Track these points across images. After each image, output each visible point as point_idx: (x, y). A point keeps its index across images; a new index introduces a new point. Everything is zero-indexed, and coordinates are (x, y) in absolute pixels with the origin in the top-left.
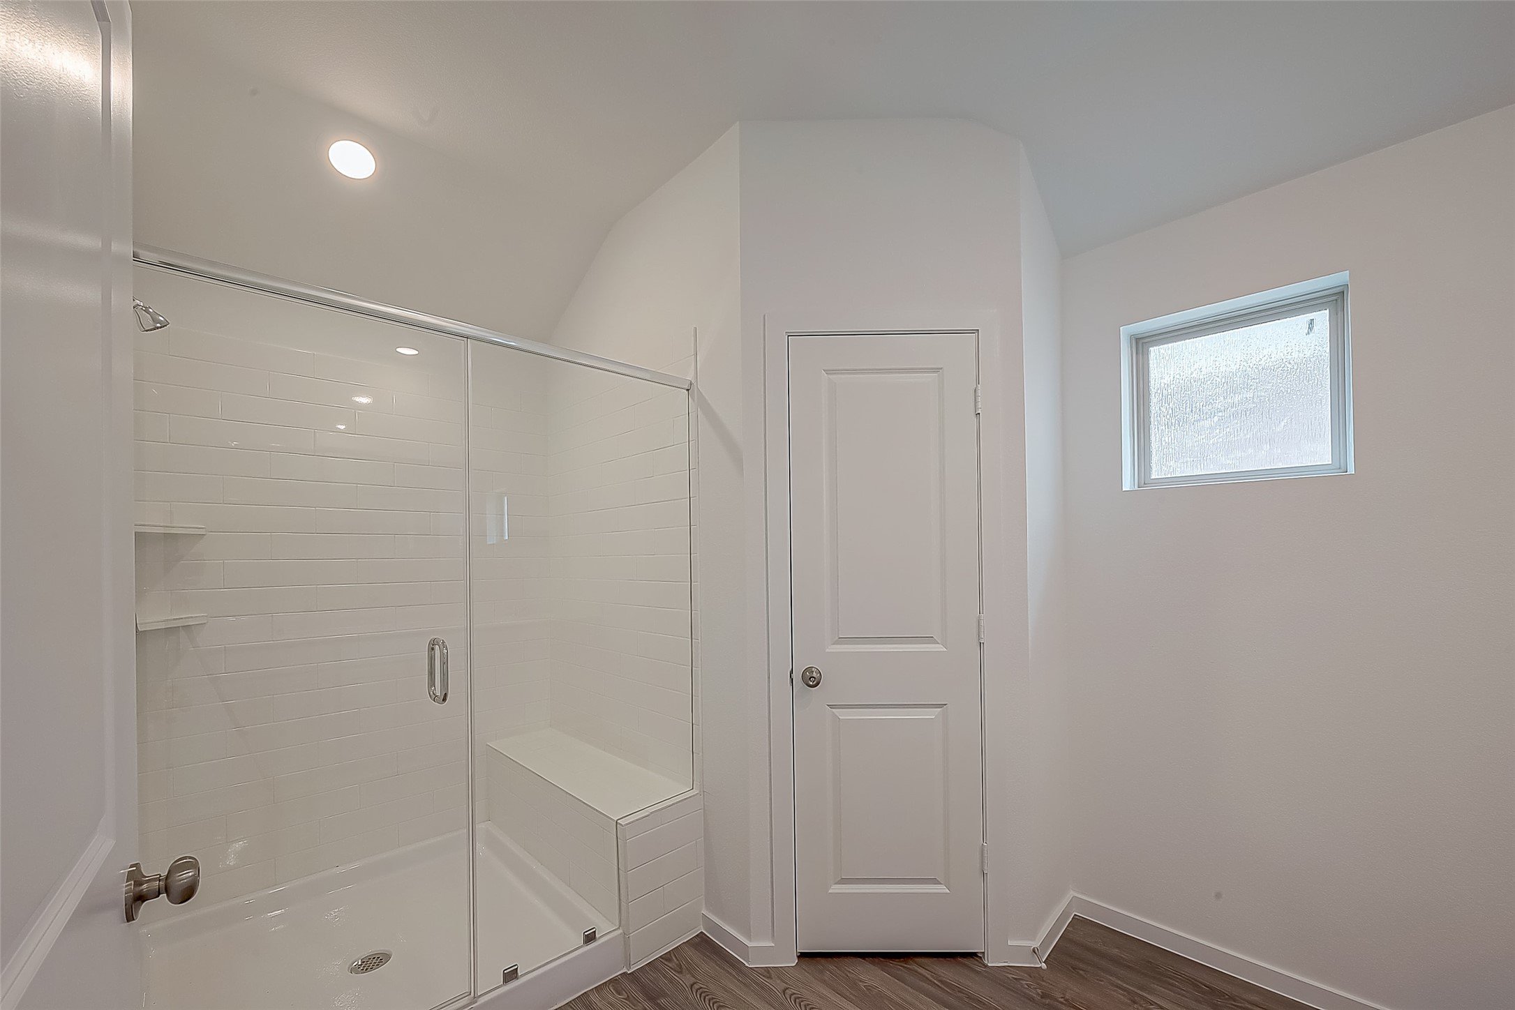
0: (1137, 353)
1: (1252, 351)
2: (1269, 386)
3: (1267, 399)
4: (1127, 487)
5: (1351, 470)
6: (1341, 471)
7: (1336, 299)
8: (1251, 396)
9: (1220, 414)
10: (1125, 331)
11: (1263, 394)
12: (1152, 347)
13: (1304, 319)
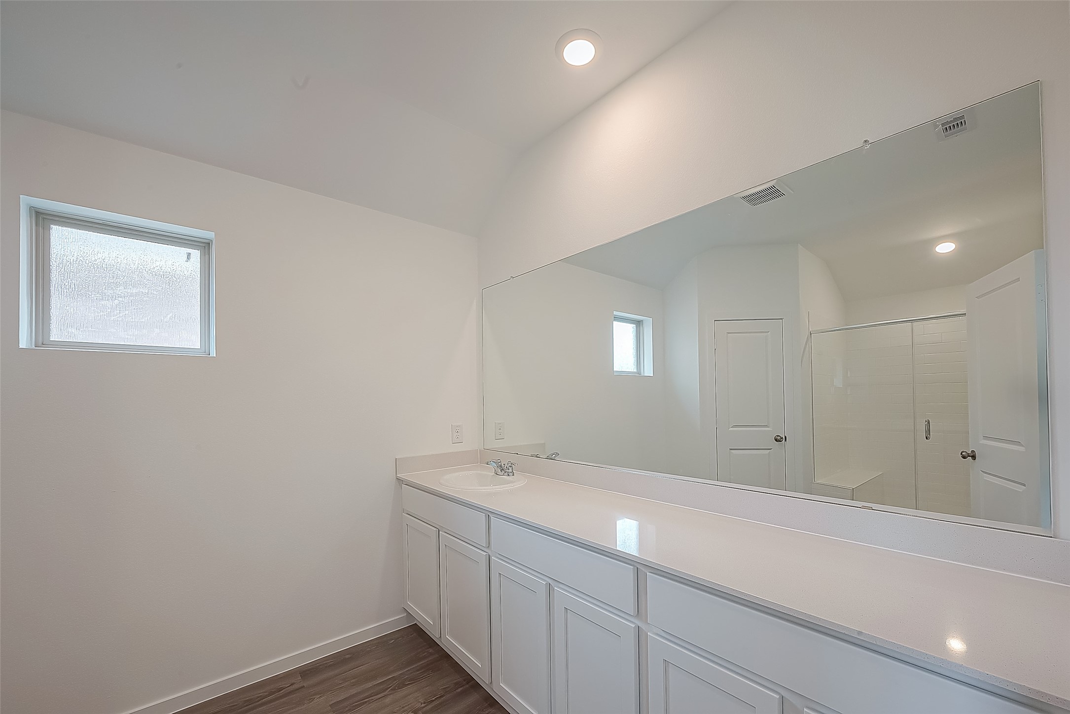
0: (36, 225)
1: (147, 260)
2: (160, 289)
3: (158, 297)
4: (23, 344)
5: (213, 353)
6: (205, 354)
7: (205, 246)
8: (147, 291)
9: (121, 299)
10: (25, 201)
11: (155, 293)
12: (55, 225)
13: (184, 251)
